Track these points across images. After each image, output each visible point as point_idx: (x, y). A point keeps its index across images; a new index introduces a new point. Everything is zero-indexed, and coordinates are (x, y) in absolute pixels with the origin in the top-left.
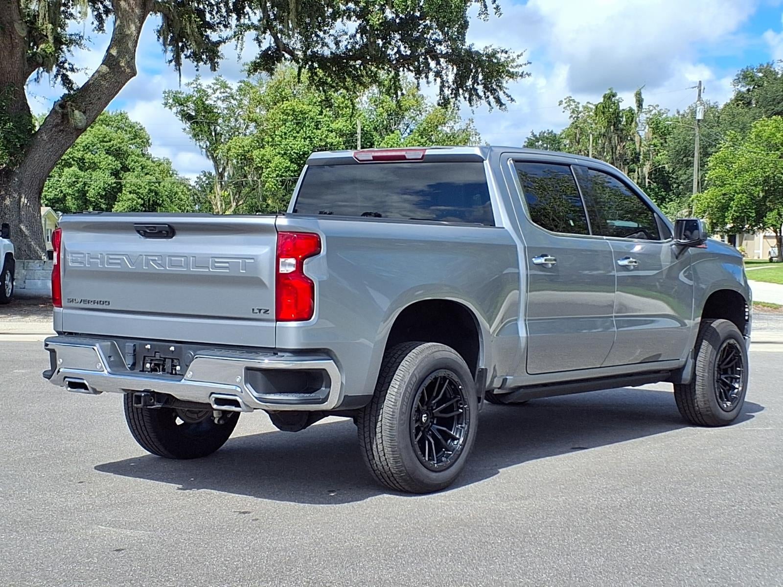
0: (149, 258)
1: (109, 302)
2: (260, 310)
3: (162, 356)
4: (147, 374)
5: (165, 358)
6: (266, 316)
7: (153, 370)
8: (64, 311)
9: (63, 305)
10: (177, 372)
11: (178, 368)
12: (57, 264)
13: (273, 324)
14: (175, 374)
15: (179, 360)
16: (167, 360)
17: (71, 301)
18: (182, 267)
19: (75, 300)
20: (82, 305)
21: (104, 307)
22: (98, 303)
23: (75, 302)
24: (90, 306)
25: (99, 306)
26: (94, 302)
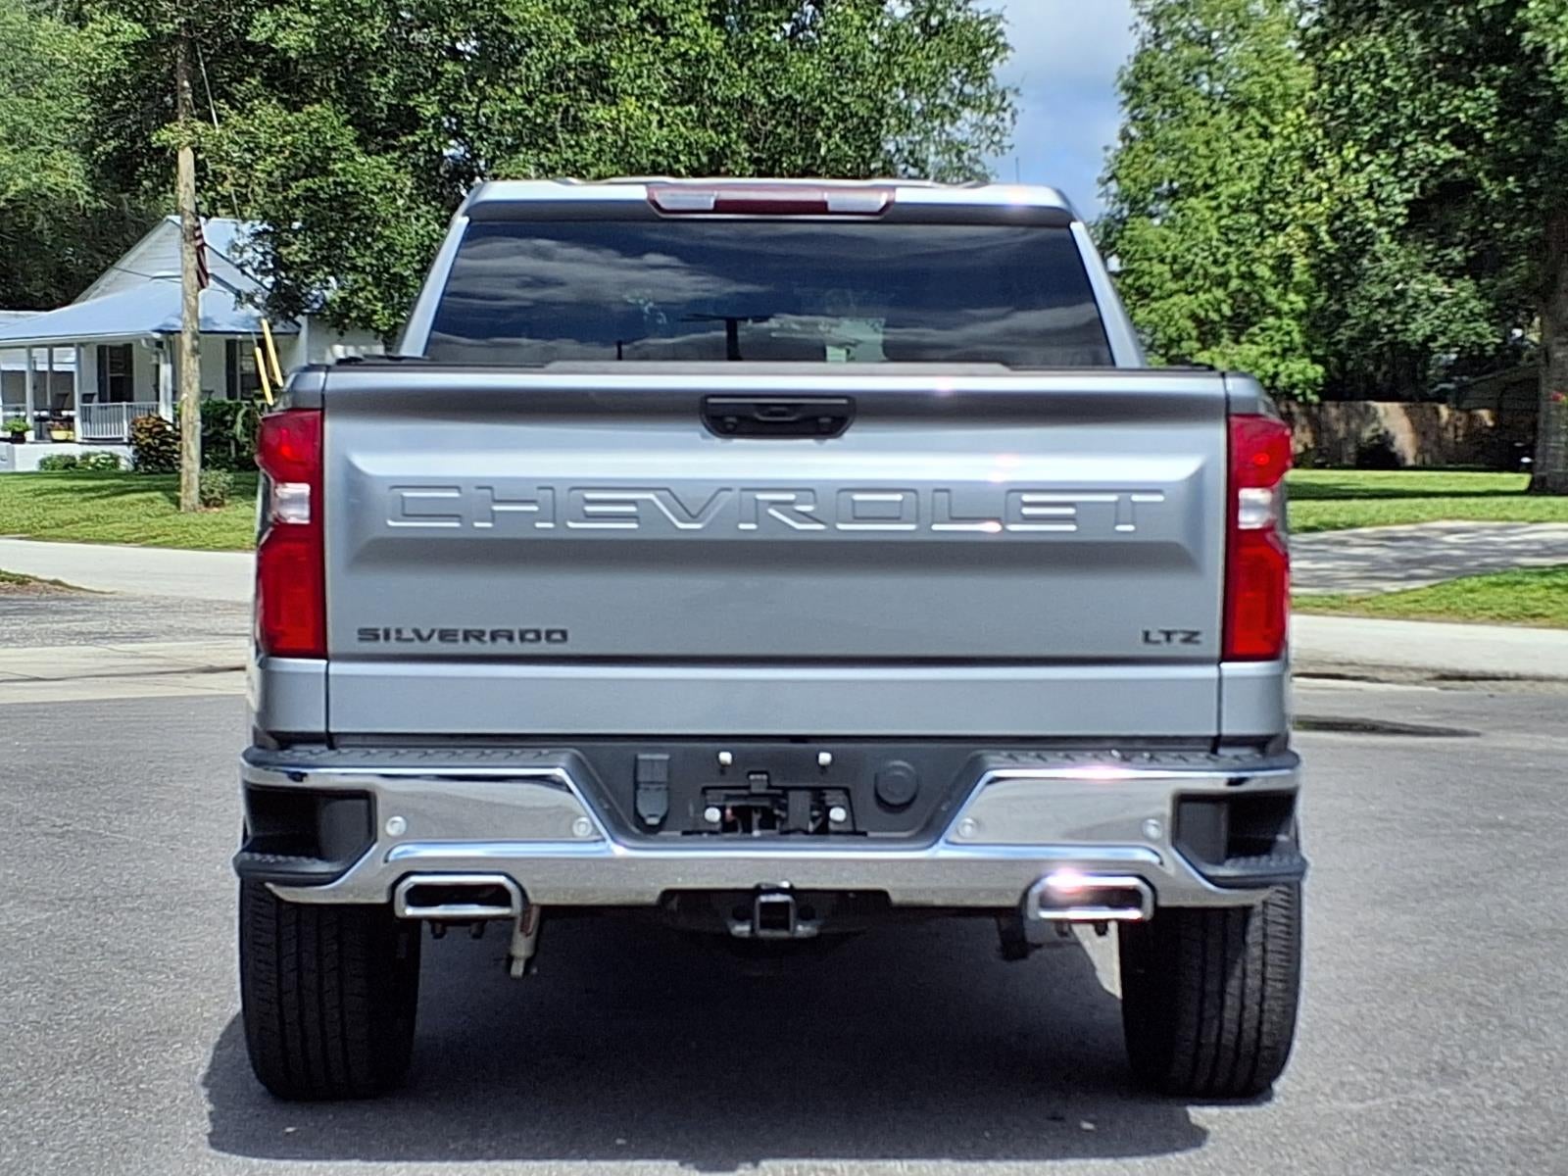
0: (761, 496)
1: (564, 634)
2: (1168, 635)
3: (774, 783)
4: (704, 840)
5: (786, 790)
6: (1189, 650)
7: (727, 827)
8: (336, 668)
9: (331, 648)
10: (832, 826)
11: (838, 814)
12: (307, 522)
13: (1211, 672)
14: (823, 830)
15: (847, 791)
16: (792, 794)
17: (377, 637)
18: (897, 519)
19: (399, 631)
20: (436, 646)
21: (543, 648)
22: (511, 638)
23: (399, 639)
24: (474, 647)
25: (517, 648)
26: (494, 636)
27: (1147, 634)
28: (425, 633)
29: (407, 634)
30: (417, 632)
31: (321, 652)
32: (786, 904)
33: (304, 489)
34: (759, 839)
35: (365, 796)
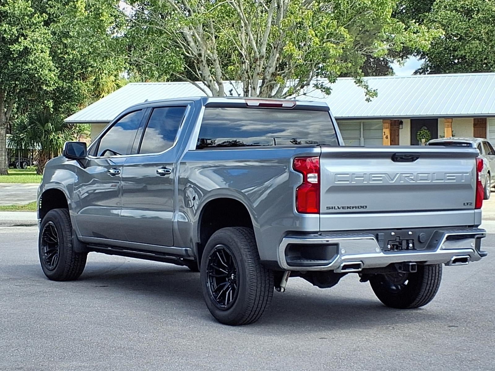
0: (404, 175)
1: (366, 207)
2: (467, 204)
3: (400, 239)
4: (390, 252)
5: (402, 240)
6: (470, 207)
7: (392, 249)
8: (322, 216)
9: (321, 212)
10: (410, 248)
11: (411, 245)
12: (317, 182)
13: (472, 211)
14: (408, 248)
15: (413, 240)
16: (403, 241)
17: (330, 208)
18: (426, 180)
19: (335, 207)
20: (342, 210)
21: (362, 210)
22: (356, 208)
23: (334, 209)
24: (349, 210)
25: (357, 210)
26: (353, 208)
27: (464, 204)
28: (340, 207)
29: (336, 208)
30: (338, 207)
31: (318, 213)
32: (415, 265)
33: (316, 175)
34: (396, 251)
35: (337, 245)
